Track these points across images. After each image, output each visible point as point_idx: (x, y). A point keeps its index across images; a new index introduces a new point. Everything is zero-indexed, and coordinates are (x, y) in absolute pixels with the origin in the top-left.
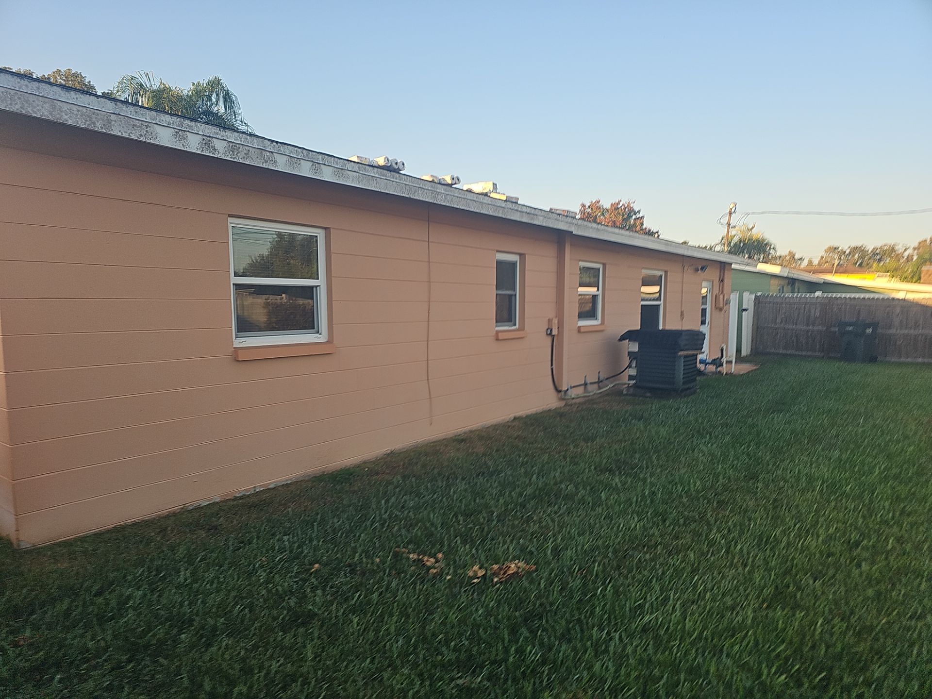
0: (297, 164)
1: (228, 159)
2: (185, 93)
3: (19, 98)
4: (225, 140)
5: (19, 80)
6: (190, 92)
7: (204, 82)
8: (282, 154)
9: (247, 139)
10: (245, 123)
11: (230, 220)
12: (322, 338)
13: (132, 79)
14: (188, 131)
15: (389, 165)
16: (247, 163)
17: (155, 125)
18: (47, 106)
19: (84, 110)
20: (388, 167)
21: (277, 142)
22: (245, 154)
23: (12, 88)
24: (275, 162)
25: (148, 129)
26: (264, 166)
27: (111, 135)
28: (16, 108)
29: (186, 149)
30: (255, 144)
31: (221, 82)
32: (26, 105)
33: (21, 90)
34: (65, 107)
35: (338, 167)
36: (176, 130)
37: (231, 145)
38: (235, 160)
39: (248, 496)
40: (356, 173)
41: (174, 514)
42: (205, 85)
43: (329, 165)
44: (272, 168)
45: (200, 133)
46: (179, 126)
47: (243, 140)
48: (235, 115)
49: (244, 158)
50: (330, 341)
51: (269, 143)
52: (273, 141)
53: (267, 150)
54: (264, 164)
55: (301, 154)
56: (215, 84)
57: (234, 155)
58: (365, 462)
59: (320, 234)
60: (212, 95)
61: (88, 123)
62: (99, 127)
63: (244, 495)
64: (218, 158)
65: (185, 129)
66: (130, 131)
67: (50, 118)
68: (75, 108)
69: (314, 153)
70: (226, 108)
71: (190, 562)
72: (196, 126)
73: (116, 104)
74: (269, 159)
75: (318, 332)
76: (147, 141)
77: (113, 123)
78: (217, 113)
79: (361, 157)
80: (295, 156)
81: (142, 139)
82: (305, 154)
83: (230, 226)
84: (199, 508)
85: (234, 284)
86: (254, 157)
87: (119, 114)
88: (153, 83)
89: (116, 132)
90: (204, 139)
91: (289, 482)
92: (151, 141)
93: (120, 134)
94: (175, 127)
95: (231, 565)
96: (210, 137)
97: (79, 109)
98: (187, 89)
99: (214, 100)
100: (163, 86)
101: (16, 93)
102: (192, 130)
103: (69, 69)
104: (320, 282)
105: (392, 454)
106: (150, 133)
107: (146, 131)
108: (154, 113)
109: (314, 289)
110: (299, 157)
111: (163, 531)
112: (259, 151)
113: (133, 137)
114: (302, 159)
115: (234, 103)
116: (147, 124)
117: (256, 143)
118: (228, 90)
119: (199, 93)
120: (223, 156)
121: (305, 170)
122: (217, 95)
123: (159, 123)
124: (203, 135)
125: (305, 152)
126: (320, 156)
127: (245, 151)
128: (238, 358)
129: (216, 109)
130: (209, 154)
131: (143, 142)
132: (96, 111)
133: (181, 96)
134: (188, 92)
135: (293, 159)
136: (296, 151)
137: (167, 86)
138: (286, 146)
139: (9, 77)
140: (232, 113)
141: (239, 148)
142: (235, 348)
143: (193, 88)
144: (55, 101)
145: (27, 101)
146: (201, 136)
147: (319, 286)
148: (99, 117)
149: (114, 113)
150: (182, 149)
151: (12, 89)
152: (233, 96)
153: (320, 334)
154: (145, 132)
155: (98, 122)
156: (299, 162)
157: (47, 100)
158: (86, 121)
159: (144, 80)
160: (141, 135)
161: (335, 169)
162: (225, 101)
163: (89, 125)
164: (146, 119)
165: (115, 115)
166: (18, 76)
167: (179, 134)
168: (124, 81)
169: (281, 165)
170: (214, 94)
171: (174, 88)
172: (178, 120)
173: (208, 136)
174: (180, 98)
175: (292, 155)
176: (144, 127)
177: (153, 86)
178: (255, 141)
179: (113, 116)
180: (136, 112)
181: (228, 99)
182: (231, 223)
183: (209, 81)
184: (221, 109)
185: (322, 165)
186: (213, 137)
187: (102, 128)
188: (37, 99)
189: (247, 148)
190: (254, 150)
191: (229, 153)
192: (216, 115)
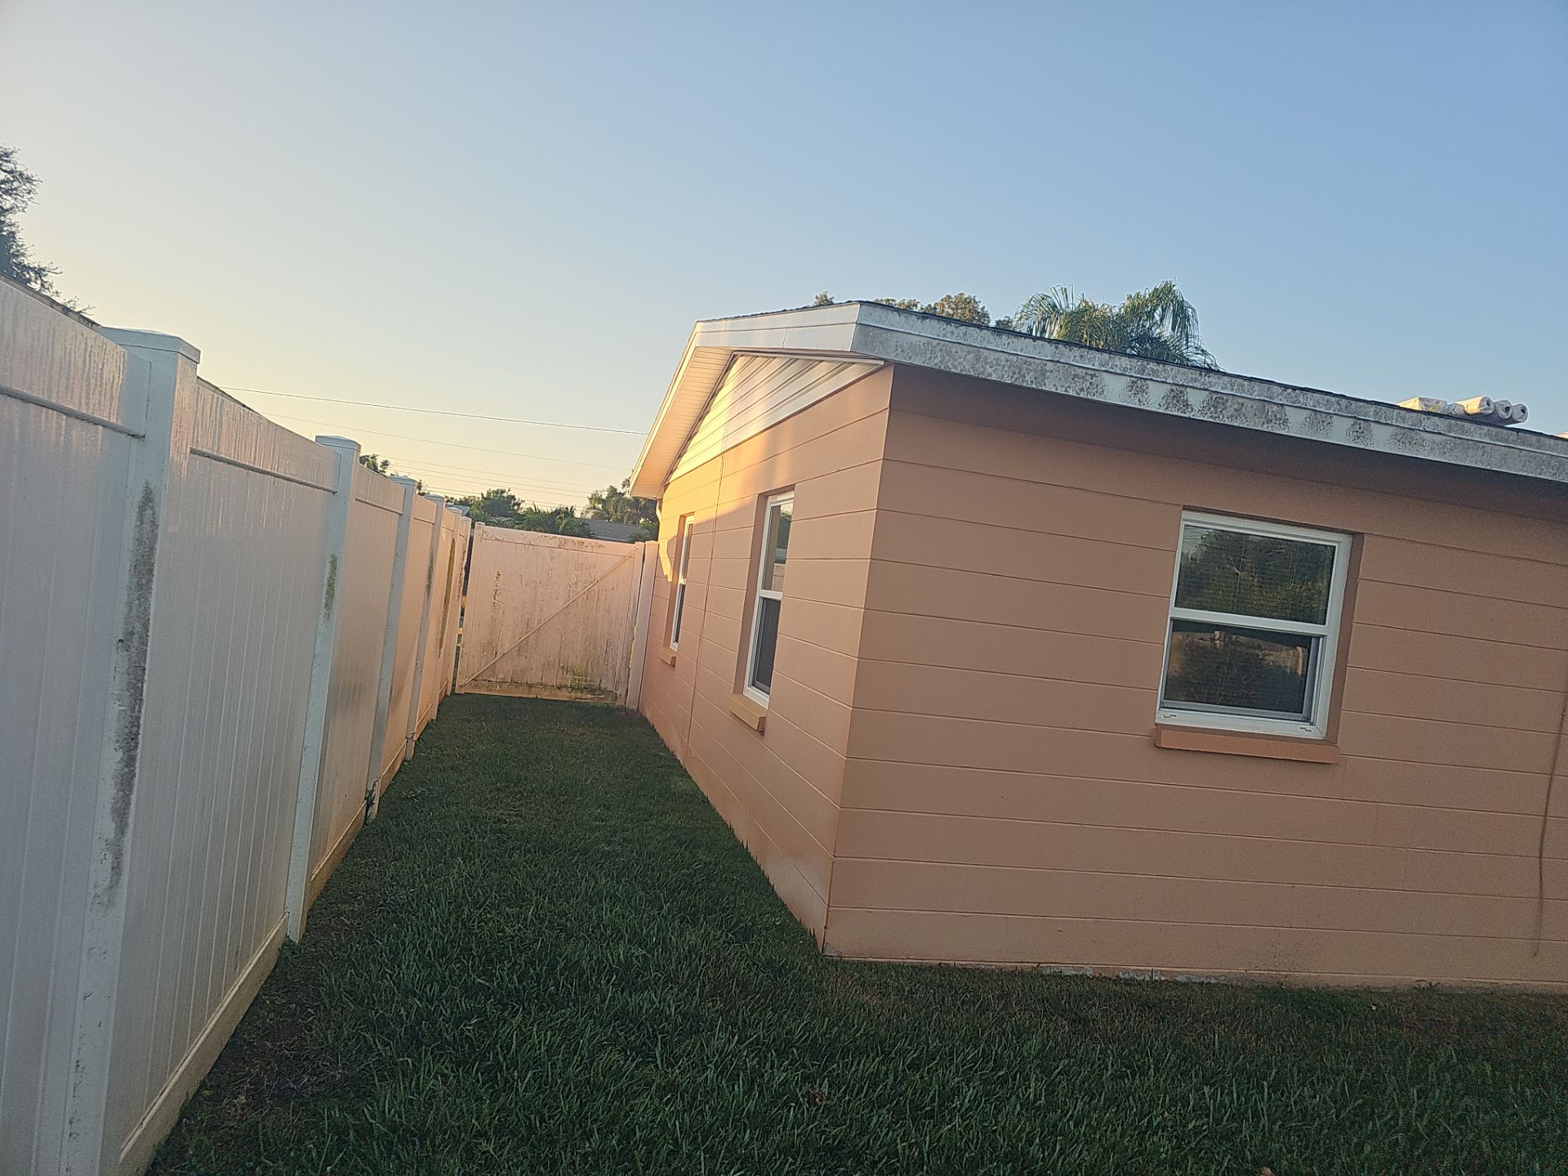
0: (1325, 424)
1: (1205, 419)
2: (1116, 311)
3: (941, 350)
4: (1207, 390)
5: (945, 326)
6: (1123, 310)
7: (1146, 291)
8: (1300, 408)
9: (1243, 386)
10: (1202, 351)
11: (1186, 515)
12: (1314, 731)
13: (1043, 299)
14: (1151, 380)
15: (1490, 412)
16: (1236, 424)
17: (1104, 374)
18: (970, 357)
19: (1015, 358)
20: (1487, 416)
21: (1294, 388)
22: (1236, 410)
23: (936, 337)
24: (1286, 421)
25: (1093, 380)
26: (1265, 428)
27: (1044, 391)
28: (934, 363)
29: (1142, 407)
30: (1255, 393)
31: (1174, 289)
32: (948, 358)
33: (945, 339)
34: (992, 356)
35: (1406, 426)
36: (1134, 379)
37: (1214, 396)
38: (1217, 421)
39: (1139, 984)
40: (1440, 436)
41: (1022, 974)
42: (1147, 296)
43: (1387, 424)
44: (1278, 432)
45: (1168, 381)
46: (1139, 373)
47: (1235, 388)
48: (1187, 340)
49: (1231, 416)
50: (1330, 740)
51: (1280, 390)
52: (1286, 387)
53: (1275, 401)
54: (1265, 426)
55: (1336, 406)
56: (1165, 295)
57: (1216, 413)
58: (1368, 990)
59: (1342, 545)
60: (1155, 310)
61: (1016, 376)
62: (1029, 381)
63: (1132, 979)
64: (1189, 418)
65: (1147, 377)
66: (1068, 384)
67: (972, 373)
68: (1003, 357)
69: (1361, 404)
70: (1173, 329)
71: (1045, 1070)
72: (1165, 371)
73: (1056, 348)
74: (1275, 416)
75: (1307, 720)
76: (1089, 397)
77: (1048, 374)
78: (1159, 338)
79: (1428, 400)
80: (1323, 410)
81: (1082, 395)
82: (1343, 406)
83: (1183, 523)
84: (1059, 977)
85: (1171, 619)
86: (1249, 416)
87: (1058, 361)
88: (1070, 301)
89: (1049, 387)
90: (1173, 390)
91: (1213, 981)
92: (1095, 398)
93: (1054, 390)
94: (1133, 374)
95: (1111, 1101)
96: (1183, 385)
97: (1008, 358)
98: (1119, 305)
99: (1157, 318)
100: (1084, 304)
101: (938, 344)
102: (1158, 377)
103: (961, 294)
104: (1328, 631)
105: (1432, 990)
106: (1095, 386)
107: (1091, 383)
108: (1106, 356)
109: (1313, 640)
110: (1331, 412)
111: (1005, 996)
112: (1260, 404)
113: (1071, 393)
114: (1335, 414)
115: (1188, 320)
116: (1093, 372)
117: (1257, 392)
118: (1183, 300)
119: (1138, 310)
120: (1199, 415)
121: (1339, 433)
122: (1163, 310)
123: (1111, 370)
124: (1174, 384)
125: (1343, 402)
126: (1372, 408)
127: (1236, 406)
128: (1158, 740)
129: (1158, 331)
130: (1176, 413)
131: (1083, 399)
132: (1029, 359)
133: (1109, 317)
134: (1120, 309)
135: (1318, 415)
136: (1328, 401)
137: (1090, 304)
138: (1309, 394)
139: (934, 323)
140: (1183, 336)
141: (1227, 401)
142: (1156, 724)
143: (1127, 303)
144: (981, 350)
145: (949, 353)
146: (1168, 386)
147: (1323, 636)
148: (1031, 368)
149: (1052, 361)
150: (1137, 406)
151: (934, 339)
152: (1190, 310)
153: (1312, 724)
154: (1088, 385)
155: (1028, 374)
156: (1329, 420)
157: (971, 349)
158: (1014, 373)
159: (1059, 300)
160: (1082, 390)
161: (1398, 431)
162: (1175, 315)
163: (1016, 379)
164: (1093, 365)
165: (1052, 363)
166: (945, 321)
167: (1137, 385)
168: (1032, 303)
169: (1296, 425)
170: (1160, 308)
171: (1100, 306)
172: (1139, 363)
173: (1180, 385)
174: (1105, 320)
175: (1318, 409)
176: (1089, 377)
177: (1071, 306)
178: (1256, 388)
179: (1050, 366)
180: (1082, 357)
181: (1181, 315)
182: (1184, 520)
183: (1156, 290)
184: (1166, 331)
185: (1372, 424)
186: (1187, 386)
187: (1032, 382)
188: (962, 350)
189: (1240, 400)
190: (1250, 403)
191: (1209, 409)
192: (1157, 341)
